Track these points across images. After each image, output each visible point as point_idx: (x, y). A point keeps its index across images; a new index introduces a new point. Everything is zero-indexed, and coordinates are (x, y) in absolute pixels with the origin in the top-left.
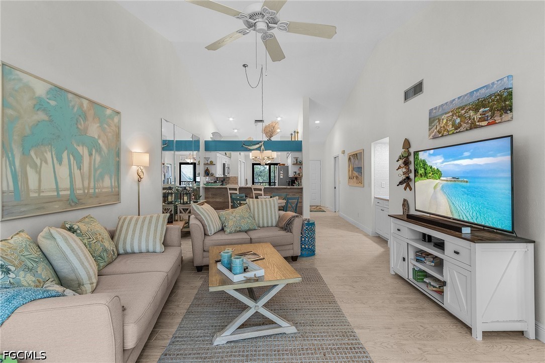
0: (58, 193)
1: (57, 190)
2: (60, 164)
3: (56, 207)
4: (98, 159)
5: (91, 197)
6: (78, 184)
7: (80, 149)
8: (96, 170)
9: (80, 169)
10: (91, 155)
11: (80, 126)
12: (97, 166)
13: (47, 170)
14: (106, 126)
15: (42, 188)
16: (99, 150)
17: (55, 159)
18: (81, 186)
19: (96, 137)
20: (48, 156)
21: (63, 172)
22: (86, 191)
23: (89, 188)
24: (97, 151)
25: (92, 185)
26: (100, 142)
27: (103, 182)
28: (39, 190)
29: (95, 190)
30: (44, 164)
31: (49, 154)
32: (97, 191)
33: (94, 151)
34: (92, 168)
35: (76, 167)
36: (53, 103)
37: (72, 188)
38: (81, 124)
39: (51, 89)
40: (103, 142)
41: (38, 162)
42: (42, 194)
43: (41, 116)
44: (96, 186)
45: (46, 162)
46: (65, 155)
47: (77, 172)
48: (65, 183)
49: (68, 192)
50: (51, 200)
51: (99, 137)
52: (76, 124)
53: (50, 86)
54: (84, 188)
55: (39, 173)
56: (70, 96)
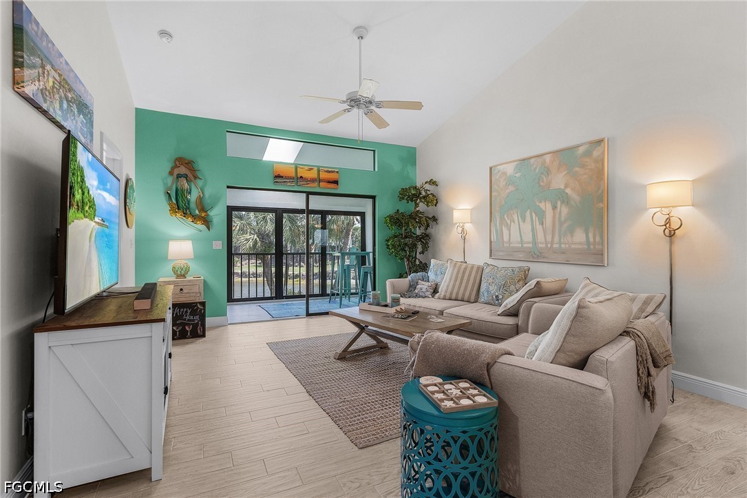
0: (522, 245)
1: (522, 242)
2: (524, 221)
3: (521, 256)
4: (565, 210)
5: (554, 252)
6: (540, 237)
7: (542, 205)
8: (561, 224)
9: (543, 224)
10: (554, 208)
11: (542, 184)
12: (563, 219)
13: (514, 227)
14: (577, 169)
15: (511, 240)
16: (566, 200)
17: (520, 219)
18: (543, 240)
19: (562, 187)
20: (515, 217)
21: (527, 227)
22: (549, 246)
23: (552, 243)
24: (563, 202)
25: (556, 239)
26: (568, 191)
27: (572, 236)
28: (509, 242)
29: (560, 246)
30: (512, 223)
31: (516, 215)
32: (563, 246)
33: (559, 203)
34: (557, 223)
35: (538, 223)
36: (518, 175)
37: (535, 242)
38: (543, 182)
39: (517, 165)
40: (573, 189)
41: (509, 222)
42: (511, 245)
43: (511, 188)
44: (562, 240)
45: (514, 222)
46: (528, 214)
47: (539, 227)
48: (528, 237)
49: (531, 245)
50: (517, 250)
51: (566, 186)
52: (538, 183)
53: (516, 163)
54: (546, 242)
55: (509, 230)
56: (533, 160)
